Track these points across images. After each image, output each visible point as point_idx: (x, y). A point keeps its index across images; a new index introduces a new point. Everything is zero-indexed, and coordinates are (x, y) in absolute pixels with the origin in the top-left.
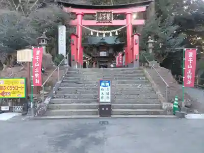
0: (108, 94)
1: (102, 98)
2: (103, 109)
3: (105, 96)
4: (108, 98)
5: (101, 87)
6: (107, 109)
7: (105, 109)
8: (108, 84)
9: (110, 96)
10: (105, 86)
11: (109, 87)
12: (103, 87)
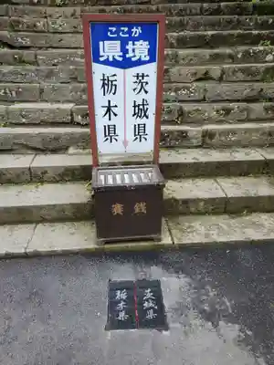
0: (140, 111)
1: (110, 132)
2: (118, 209)
3: (125, 122)
4: (139, 132)
5: (99, 71)
6: (140, 207)
7: (128, 208)
8: (140, 49)
9: (150, 123)
10: (126, 63)
11: (151, 70)
12: (110, 70)
